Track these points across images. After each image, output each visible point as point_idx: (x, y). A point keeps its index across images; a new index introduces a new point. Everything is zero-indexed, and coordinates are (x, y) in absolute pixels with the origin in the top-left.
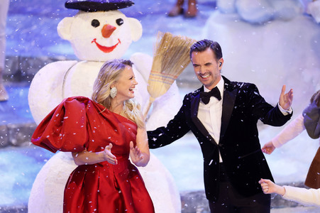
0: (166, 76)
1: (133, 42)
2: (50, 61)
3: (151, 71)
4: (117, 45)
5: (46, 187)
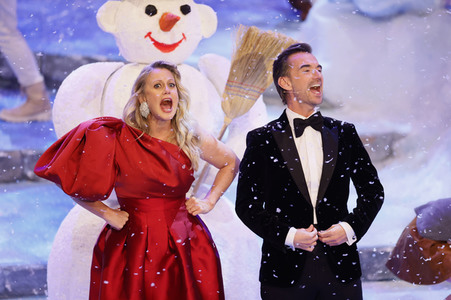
0: (248, 88)
1: (203, 38)
2: (84, 62)
3: (228, 81)
4: (180, 42)
5: (74, 239)
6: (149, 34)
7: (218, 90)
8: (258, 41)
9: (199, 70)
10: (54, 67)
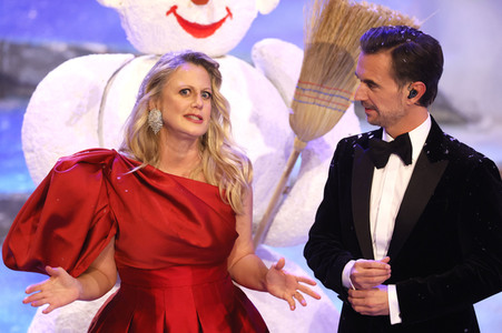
0: (331, 92)
1: (259, 14)
2: (71, 54)
3: (299, 81)
4: (223, 20)
6: (173, 9)
7: (283, 95)
8: (347, 18)
9: (253, 65)
10: (23, 63)
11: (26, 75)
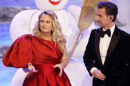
0: (88, 18)
3: (80, 16)
5: (20, 81)
9: (68, 12)
10: (10, 12)
11: (10, 15)
